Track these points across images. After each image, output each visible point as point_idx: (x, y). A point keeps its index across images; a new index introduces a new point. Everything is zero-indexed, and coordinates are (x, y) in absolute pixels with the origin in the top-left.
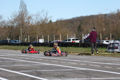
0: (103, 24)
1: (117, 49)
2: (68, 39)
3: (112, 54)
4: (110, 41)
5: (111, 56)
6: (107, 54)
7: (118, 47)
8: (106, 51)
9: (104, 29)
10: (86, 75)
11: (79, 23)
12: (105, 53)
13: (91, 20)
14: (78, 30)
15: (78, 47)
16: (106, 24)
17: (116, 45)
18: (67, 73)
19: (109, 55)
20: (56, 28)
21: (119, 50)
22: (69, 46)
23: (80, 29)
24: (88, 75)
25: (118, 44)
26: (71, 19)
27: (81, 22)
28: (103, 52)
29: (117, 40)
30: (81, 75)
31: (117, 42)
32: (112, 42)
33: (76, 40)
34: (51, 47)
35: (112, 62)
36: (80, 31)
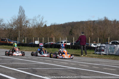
0: (92, 30)
1: (104, 51)
2: (60, 41)
3: (99, 56)
4: (98, 45)
5: (98, 57)
6: (95, 56)
7: (104, 50)
8: (93, 53)
9: (92, 34)
10: (76, 73)
11: (71, 28)
12: (93, 55)
14: (70, 34)
15: (69, 48)
16: (94, 29)
17: (103, 48)
18: (59, 71)
19: (96, 56)
20: (50, 32)
21: (105, 52)
23: (71, 33)
24: (78, 74)
25: (104, 47)
26: (64, 24)
27: (72, 27)
28: (91, 54)
29: (103, 44)
30: (72, 73)
31: (104, 45)
32: (99, 45)
33: (68, 42)
35: (98, 63)
36: (72, 35)
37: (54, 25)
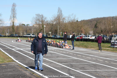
0: (111, 24)
1: (116, 46)
2: (88, 35)
5: (112, 51)
7: (116, 44)
8: (109, 47)
11: (96, 22)
13: (103, 21)
14: (95, 27)
15: (94, 42)
16: (113, 24)
20: (80, 26)
22: (88, 41)
24: (95, 68)
26: (91, 19)
32: (113, 41)
33: (93, 36)
34: (77, 41)
37: (84, 20)
